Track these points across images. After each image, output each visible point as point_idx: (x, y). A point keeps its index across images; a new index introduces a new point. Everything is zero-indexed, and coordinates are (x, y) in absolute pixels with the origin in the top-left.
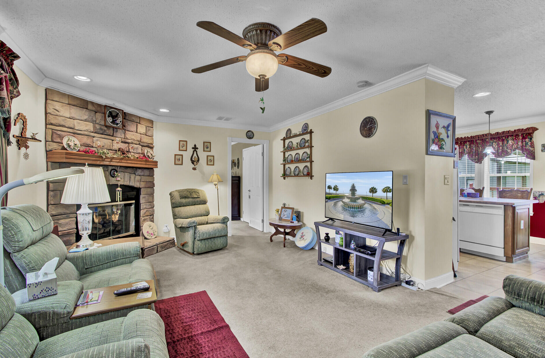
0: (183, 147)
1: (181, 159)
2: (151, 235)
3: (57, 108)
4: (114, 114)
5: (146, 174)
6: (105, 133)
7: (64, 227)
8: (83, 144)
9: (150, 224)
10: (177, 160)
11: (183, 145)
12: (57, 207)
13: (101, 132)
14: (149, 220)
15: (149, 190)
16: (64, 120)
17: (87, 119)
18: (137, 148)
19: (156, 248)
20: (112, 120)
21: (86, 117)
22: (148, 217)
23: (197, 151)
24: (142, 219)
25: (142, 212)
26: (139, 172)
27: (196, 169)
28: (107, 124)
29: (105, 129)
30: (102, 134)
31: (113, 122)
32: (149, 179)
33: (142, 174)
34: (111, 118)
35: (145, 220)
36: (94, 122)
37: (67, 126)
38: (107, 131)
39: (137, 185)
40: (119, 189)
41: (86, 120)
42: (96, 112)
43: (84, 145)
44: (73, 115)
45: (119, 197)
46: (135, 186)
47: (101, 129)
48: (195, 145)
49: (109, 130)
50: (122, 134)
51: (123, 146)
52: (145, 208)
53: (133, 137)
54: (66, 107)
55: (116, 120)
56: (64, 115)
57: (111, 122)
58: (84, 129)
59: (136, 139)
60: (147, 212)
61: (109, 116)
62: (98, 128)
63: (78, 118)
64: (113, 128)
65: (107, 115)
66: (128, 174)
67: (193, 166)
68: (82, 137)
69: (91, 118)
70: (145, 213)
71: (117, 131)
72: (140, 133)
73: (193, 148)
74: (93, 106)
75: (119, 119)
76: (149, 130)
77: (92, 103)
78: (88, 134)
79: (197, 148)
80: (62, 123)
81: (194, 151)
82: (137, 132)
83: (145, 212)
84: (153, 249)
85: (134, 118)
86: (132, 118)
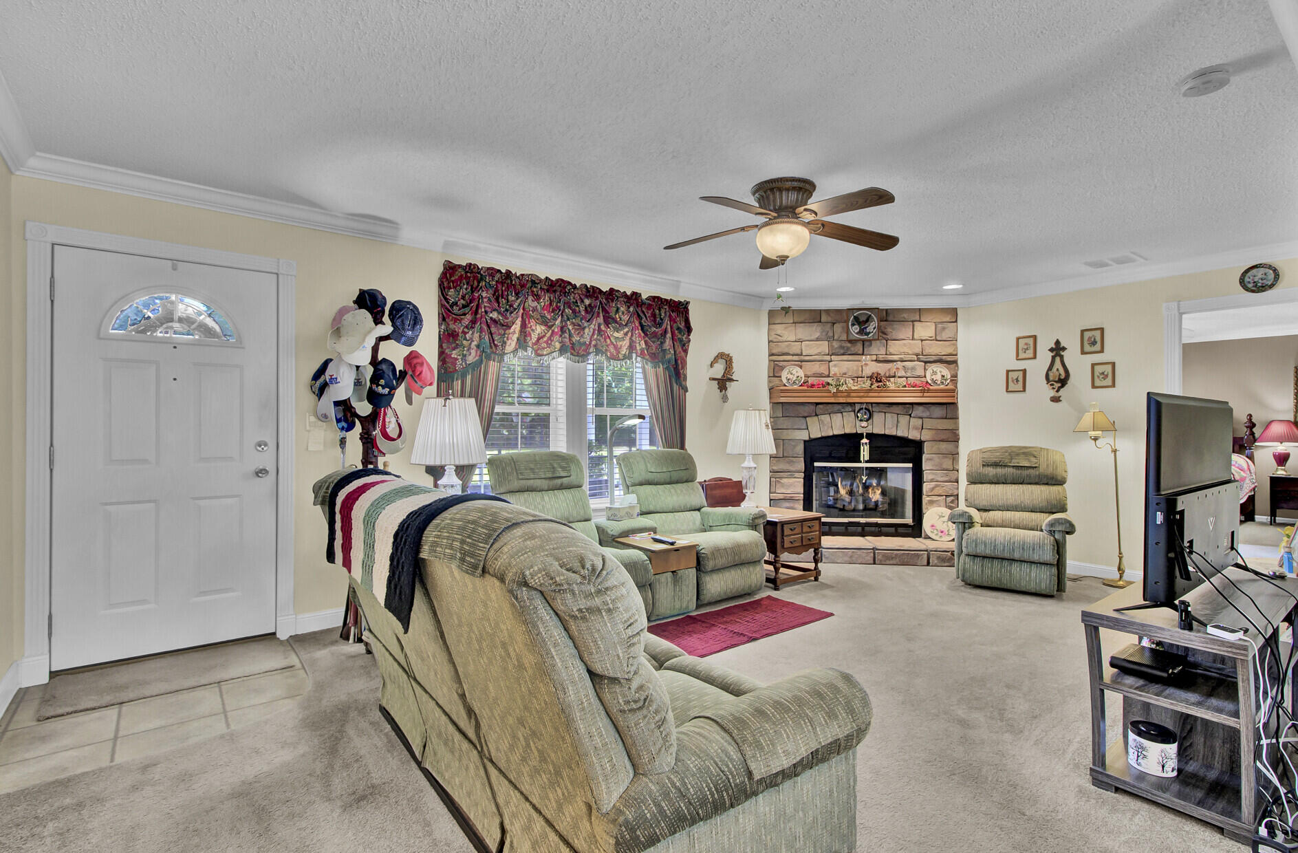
0: (1025, 352)
1: (1021, 379)
2: (940, 534)
3: (779, 332)
4: (863, 319)
5: (935, 416)
6: (849, 353)
7: (787, 489)
8: (814, 374)
9: (942, 513)
10: (1013, 381)
11: (1026, 347)
12: (779, 461)
13: (842, 351)
14: (943, 503)
15: (944, 446)
16: (788, 346)
17: (820, 337)
18: (913, 368)
19: (926, 556)
20: (858, 330)
21: (817, 335)
22: (939, 498)
23: (1062, 357)
24: (925, 499)
25: (926, 487)
26: (919, 411)
27: (1061, 399)
28: (851, 338)
29: (849, 345)
30: (843, 355)
31: (862, 332)
32: (946, 424)
33: (927, 414)
34: (857, 326)
35: (931, 502)
36: (830, 339)
37: (791, 353)
38: (852, 349)
39: (913, 435)
40: (865, 440)
41: (817, 340)
42: (834, 324)
44: (800, 336)
45: (865, 453)
46: (910, 437)
47: (841, 347)
48: (1058, 343)
49: (855, 346)
50: (881, 348)
51: (882, 369)
52: (932, 481)
53: (905, 349)
54: (790, 328)
55: (866, 328)
56: (789, 339)
57: (857, 333)
58: (816, 352)
59: (910, 352)
60: (937, 488)
61: (853, 325)
62: (836, 346)
63: (806, 339)
64: (863, 341)
65: (850, 324)
66: (892, 417)
67: (1052, 393)
68: (812, 365)
69: (824, 334)
70: (933, 489)
71: (871, 345)
72: (919, 338)
73: (1051, 350)
74: (829, 315)
75: (872, 324)
76: (944, 329)
77: (828, 311)
78: (821, 359)
79: (1064, 349)
80: (786, 350)
81: (1053, 358)
82: (913, 339)
83: (932, 486)
84: (918, 556)
85: (905, 315)
86: (902, 316)
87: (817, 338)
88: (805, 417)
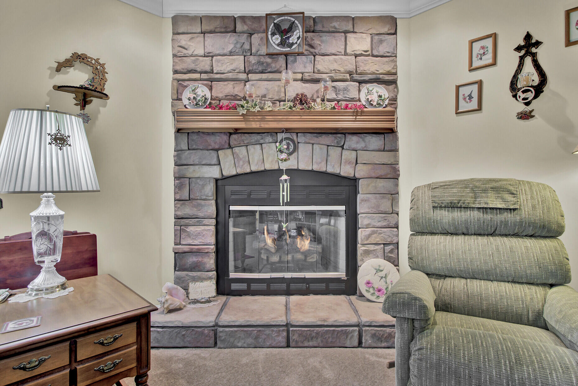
0: (481, 59)
1: (475, 95)
2: (377, 293)
3: (183, 43)
4: (285, 26)
5: (372, 147)
6: (269, 70)
7: (195, 239)
8: (226, 96)
9: (379, 266)
10: (465, 99)
11: (482, 51)
12: (183, 204)
13: (260, 69)
14: (380, 253)
15: (382, 185)
16: (194, 62)
17: (233, 51)
18: (346, 89)
19: (356, 334)
20: (279, 41)
21: (230, 47)
22: (377, 247)
23: (534, 55)
24: (360, 249)
25: (361, 234)
26: (353, 141)
27: (533, 114)
28: (271, 51)
29: (269, 60)
30: (262, 72)
31: (282, 43)
32: (385, 158)
33: (361, 145)
34: (278, 36)
35: (367, 253)
36: (247, 53)
37: (199, 70)
38: (273, 65)
39: (346, 171)
40: (285, 177)
41: (231, 54)
42: (251, 35)
43: (228, 97)
44: (209, 49)
45: (285, 193)
46: (342, 174)
47: (260, 63)
48: (528, 37)
49: (276, 62)
50: (307, 65)
51: (308, 89)
52: (367, 227)
53: (335, 66)
54: (198, 39)
55: (288, 38)
56: (195, 53)
57: (278, 45)
58: (229, 69)
59: (342, 70)
60: (375, 235)
61: (273, 34)
62: (253, 62)
63: (217, 52)
64: (286, 55)
65: (270, 33)
66: (321, 149)
67: (521, 107)
68: (225, 85)
69: (239, 46)
70: (369, 236)
71: (295, 61)
72: (353, 53)
73: (519, 49)
74: (245, 22)
75: (295, 33)
76: (381, 41)
77: (243, 18)
78: (234, 77)
79: (538, 44)
80: (192, 66)
81: (522, 58)
82: (346, 54)
83: (367, 233)
84: (346, 333)
85: (336, 24)
86: (333, 24)
87: (231, 52)
88: (217, 150)
